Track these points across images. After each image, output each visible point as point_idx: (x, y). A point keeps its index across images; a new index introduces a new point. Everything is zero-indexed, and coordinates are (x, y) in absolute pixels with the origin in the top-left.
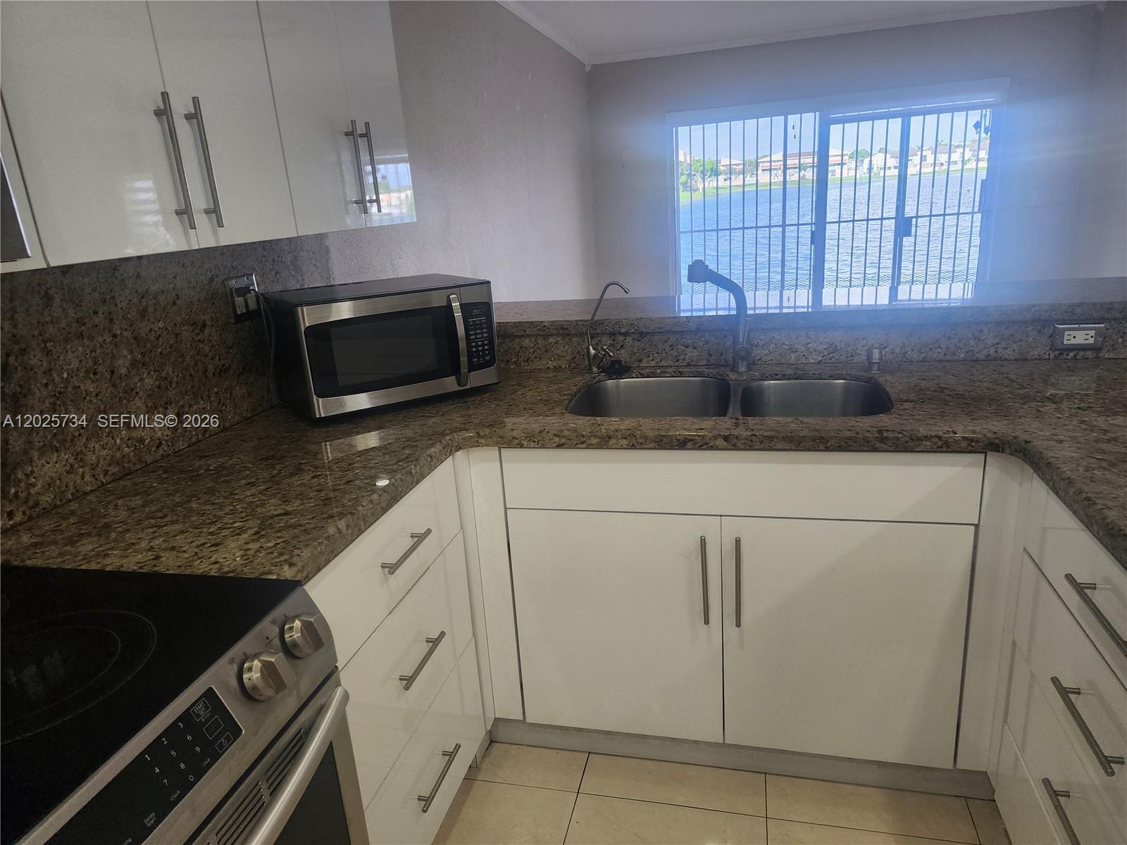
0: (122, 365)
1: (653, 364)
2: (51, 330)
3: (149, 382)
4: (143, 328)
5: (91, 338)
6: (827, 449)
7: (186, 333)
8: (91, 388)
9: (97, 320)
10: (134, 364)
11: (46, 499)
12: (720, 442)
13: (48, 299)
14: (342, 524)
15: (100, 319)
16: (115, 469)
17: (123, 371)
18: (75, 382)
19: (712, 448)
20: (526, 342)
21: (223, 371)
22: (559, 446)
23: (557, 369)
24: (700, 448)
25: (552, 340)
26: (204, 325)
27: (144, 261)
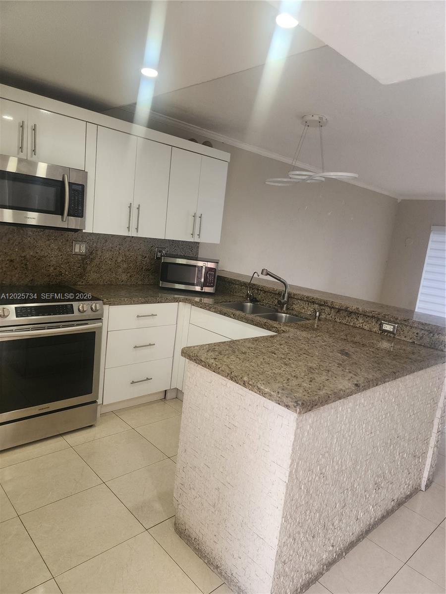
0: (119, 260)
1: (266, 302)
2: (104, 248)
3: (125, 266)
4: (128, 253)
5: (113, 252)
6: (253, 325)
7: (140, 258)
8: (110, 263)
9: (116, 248)
10: (122, 261)
11: (91, 282)
12: (232, 316)
13: (106, 241)
14: (126, 299)
15: (117, 248)
16: (109, 282)
17: (119, 261)
18: (106, 260)
19: (230, 317)
20: (237, 286)
21: (148, 270)
22: (201, 307)
23: (243, 297)
24: (228, 316)
25: (243, 287)
26: (146, 257)
27: (133, 238)
